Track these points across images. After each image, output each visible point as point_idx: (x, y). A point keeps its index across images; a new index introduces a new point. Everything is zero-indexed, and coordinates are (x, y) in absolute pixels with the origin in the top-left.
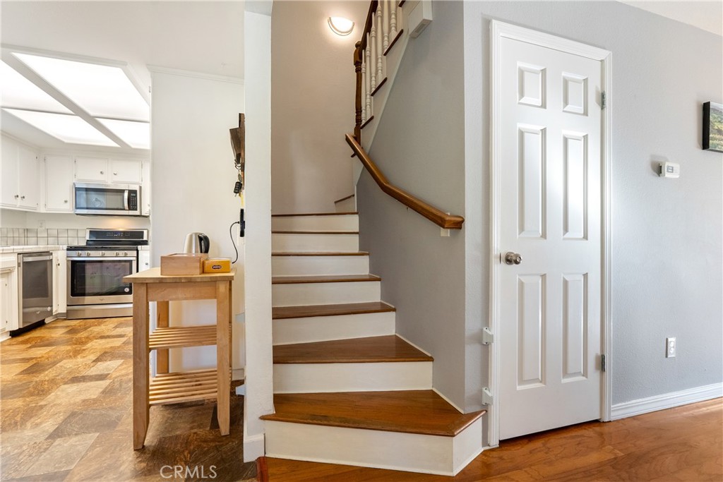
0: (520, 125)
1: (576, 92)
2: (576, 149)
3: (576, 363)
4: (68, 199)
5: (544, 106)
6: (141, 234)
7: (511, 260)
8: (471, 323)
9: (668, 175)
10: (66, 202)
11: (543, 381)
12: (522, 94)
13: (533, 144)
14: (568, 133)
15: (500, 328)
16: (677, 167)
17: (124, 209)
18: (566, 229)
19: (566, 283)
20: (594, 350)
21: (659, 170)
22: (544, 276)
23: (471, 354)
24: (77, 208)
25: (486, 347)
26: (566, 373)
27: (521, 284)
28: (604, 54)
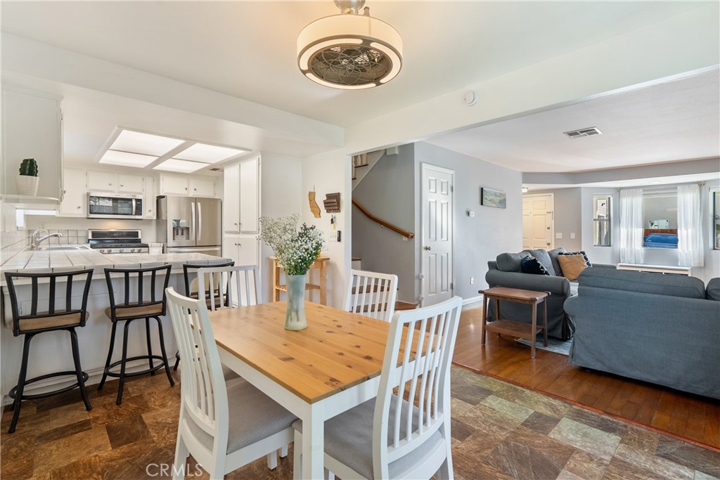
0: (430, 200)
1: (445, 185)
2: (445, 206)
3: (445, 287)
4: (80, 206)
5: (436, 192)
6: (136, 234)
7: (427, 249)
8: (417, 272)
9: (471, 216)
10: (79, 207)
11: (436, 293)
12: (430, 189)
13: (433, 206)
14: (442, 201)
15: (424, 272)
16: (474, 212)
17: (132, 214)
18: (442, 237)
19: (442, 257)
20: (450, 282)
21: (468, 214)
22: (436, 255)
23: (417, 282)
24: (91, 213)
25: (420, 280)
26: (442, 290)
27: (430, 258)
28: (452, 172)
